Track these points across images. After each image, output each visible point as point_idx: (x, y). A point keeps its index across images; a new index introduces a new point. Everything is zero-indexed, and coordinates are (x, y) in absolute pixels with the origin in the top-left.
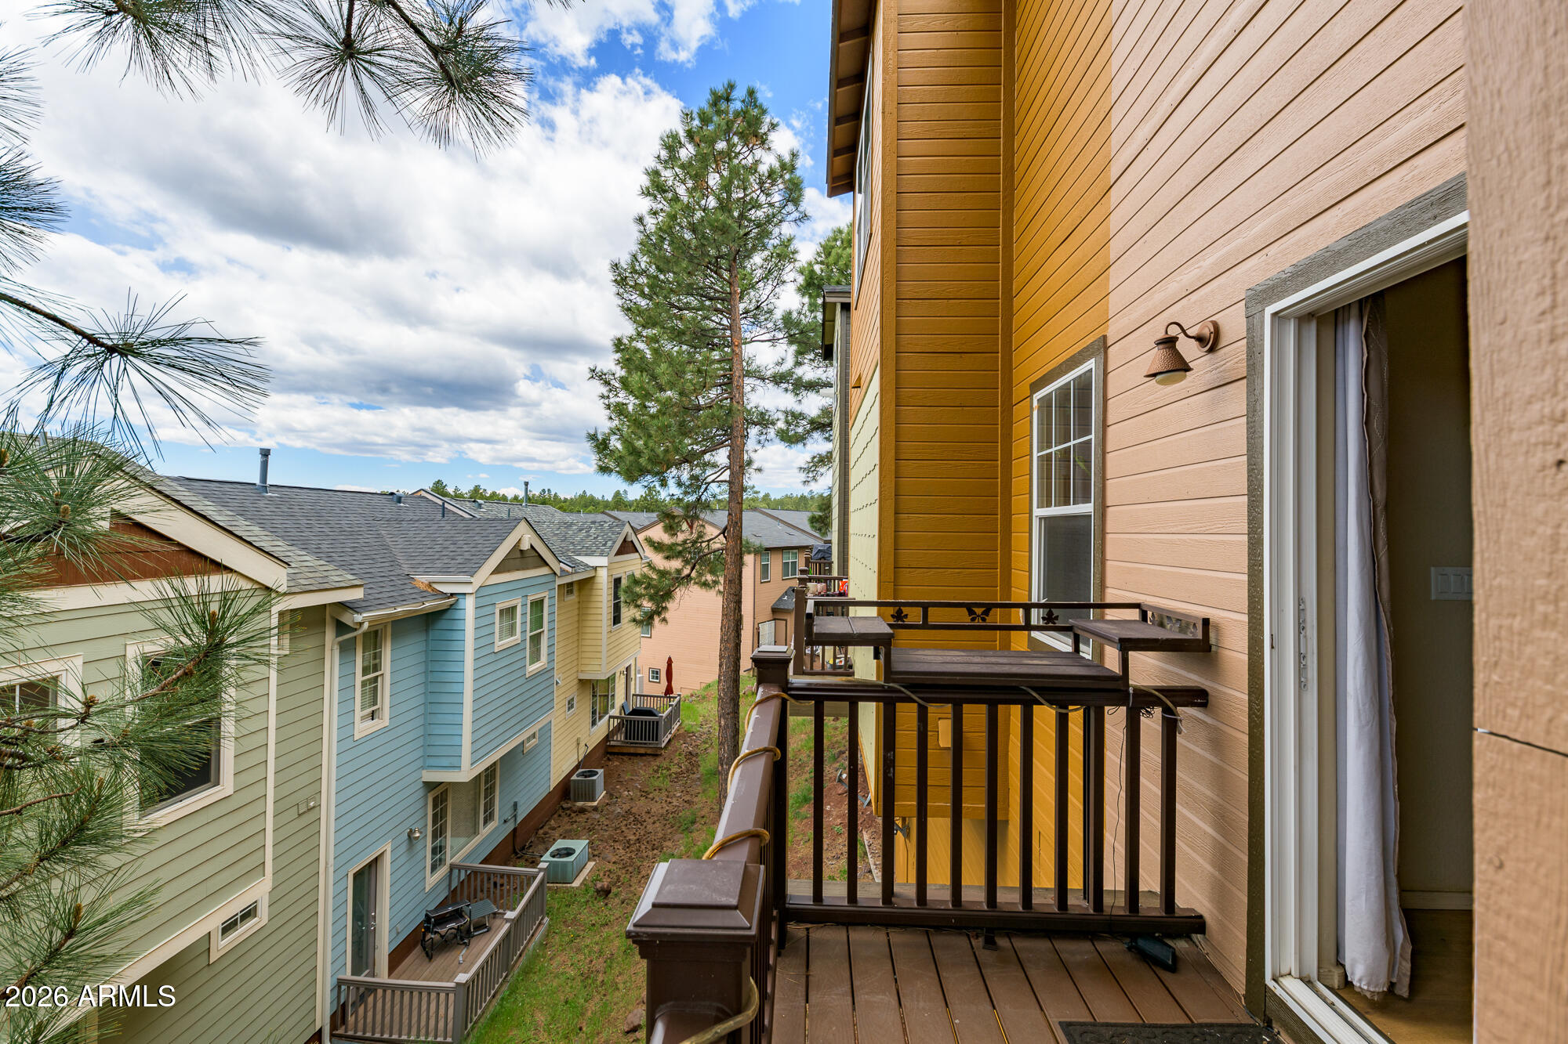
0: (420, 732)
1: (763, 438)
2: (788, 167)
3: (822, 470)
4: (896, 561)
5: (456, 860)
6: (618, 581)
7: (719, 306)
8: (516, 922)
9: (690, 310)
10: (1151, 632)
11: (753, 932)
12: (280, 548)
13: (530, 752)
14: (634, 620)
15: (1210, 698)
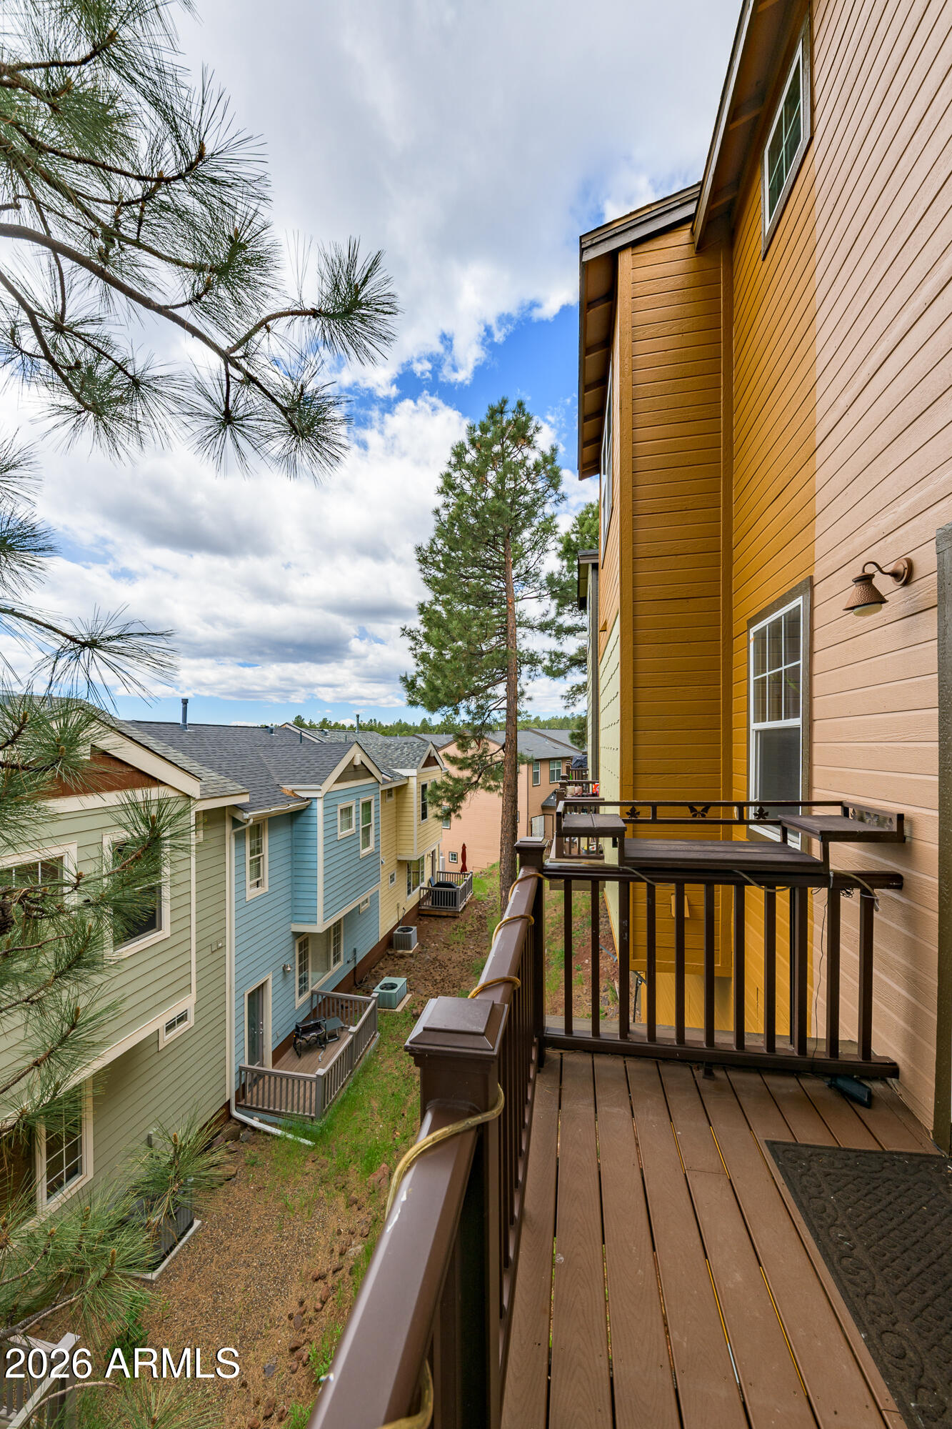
0: (289, 896)
1: (532, 674)
2: (549, 459)
3: (580, 697)
4: (634, 769)
5: (316, 988)
6: (424, 787)
7: (497, 573)
8: (357, 1035)
9: (473, 577)
10: (852, 826)
11: (495, 1053)
12: (195, 767)
13: (364, 912)
14: (437, 816)
15: (904, 881)
